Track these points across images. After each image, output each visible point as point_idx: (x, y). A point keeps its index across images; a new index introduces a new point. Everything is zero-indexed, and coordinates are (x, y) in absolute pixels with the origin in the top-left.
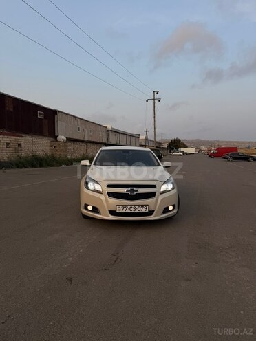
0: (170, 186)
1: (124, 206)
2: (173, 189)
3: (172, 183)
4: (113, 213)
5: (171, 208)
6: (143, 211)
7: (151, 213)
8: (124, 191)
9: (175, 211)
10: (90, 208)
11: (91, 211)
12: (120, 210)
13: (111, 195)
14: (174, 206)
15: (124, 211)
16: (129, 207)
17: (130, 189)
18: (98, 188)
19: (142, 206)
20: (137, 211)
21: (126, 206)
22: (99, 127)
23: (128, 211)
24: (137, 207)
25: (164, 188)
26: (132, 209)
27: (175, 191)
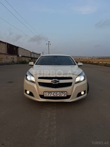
0: (82, 78)
1: (49, 92)
2: (84, 80)
3: (84, 76)
4: (42, 96)
5: (82, 93)
6: (63, 95)
7: (68, 97)
8: (49, 81)
9: (86, 95)
10: (28, 92)
11: (29, 94)
12: (47, 95)
13: (41, 84)
14: (85, 92)
15: (49, 96)
16: (53, 93)
17: (53, 80)
18: (33, 79)
19: (62, 92)
20: (58, 96)
21: (51, 92)
22: (28, 52)
23: (52, 95)
24: (58, 93)
25: (78, 79)
26: (55, 94)
27: (86, 81)
